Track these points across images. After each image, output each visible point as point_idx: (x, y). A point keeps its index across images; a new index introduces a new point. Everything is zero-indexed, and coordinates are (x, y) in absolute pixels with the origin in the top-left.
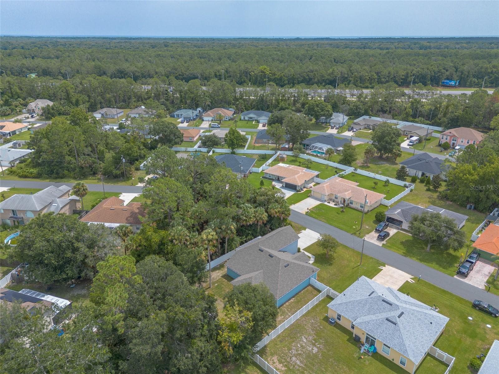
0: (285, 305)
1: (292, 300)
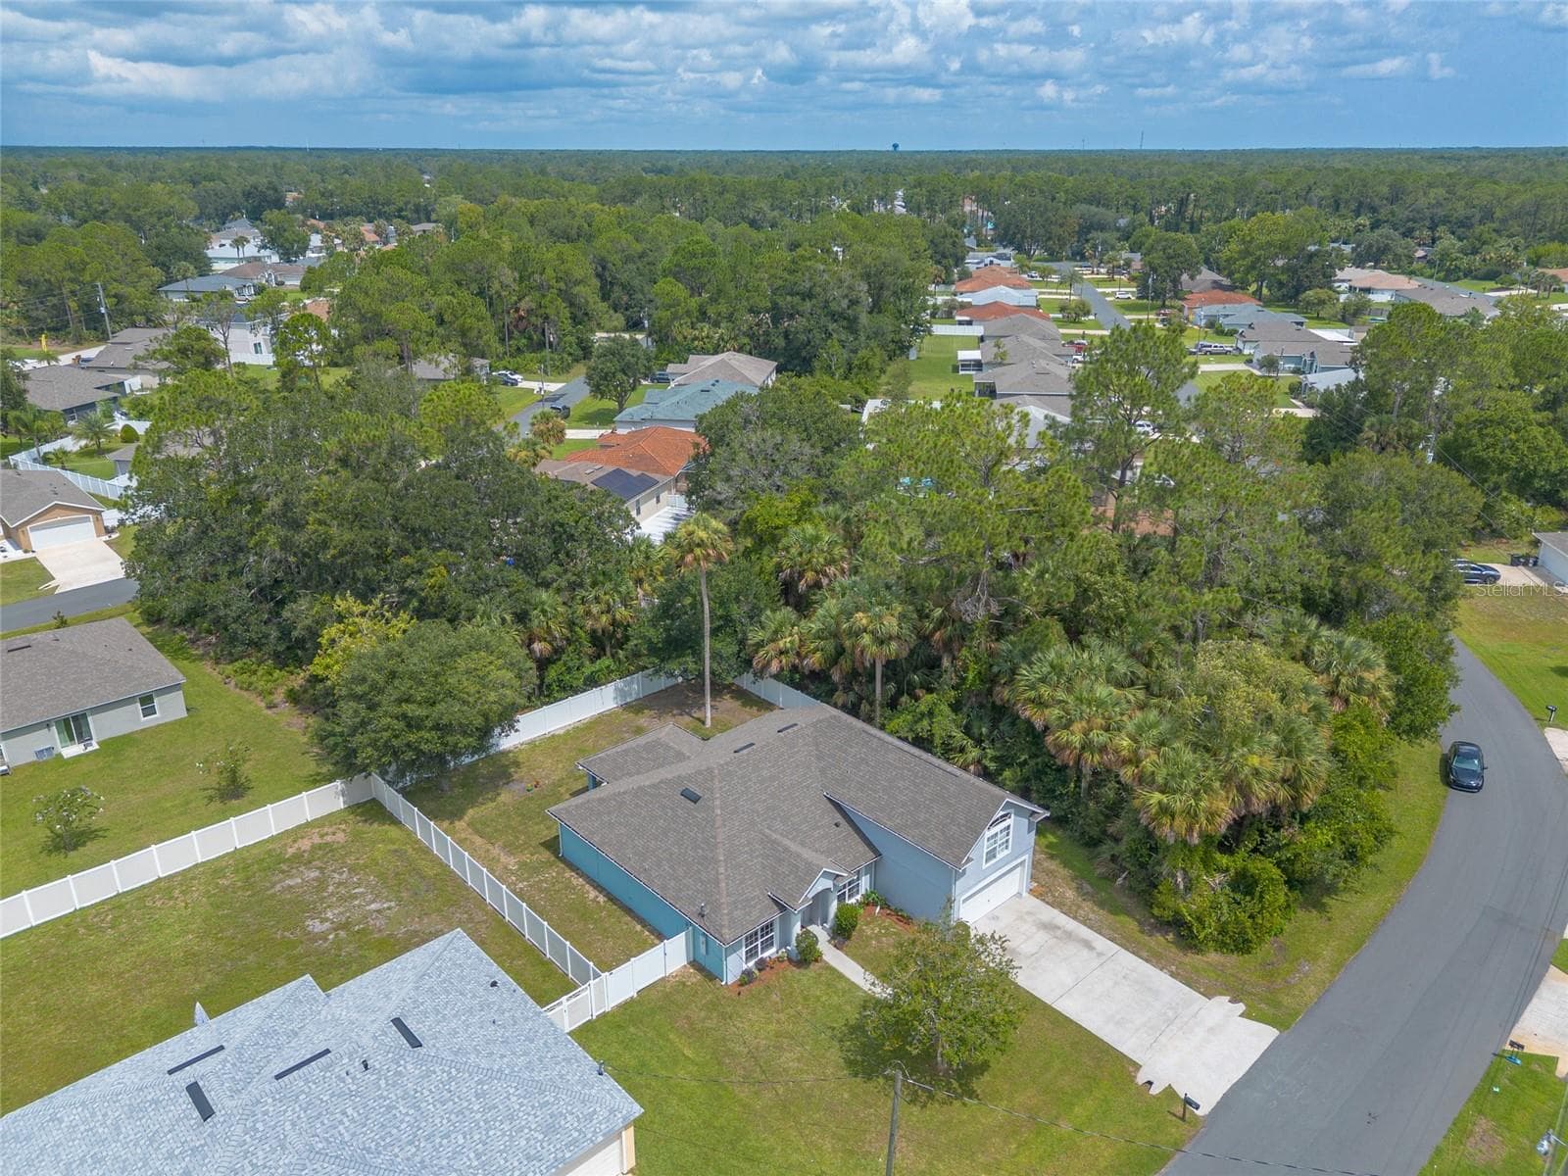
0: (568, 874)
1: (593, 894)
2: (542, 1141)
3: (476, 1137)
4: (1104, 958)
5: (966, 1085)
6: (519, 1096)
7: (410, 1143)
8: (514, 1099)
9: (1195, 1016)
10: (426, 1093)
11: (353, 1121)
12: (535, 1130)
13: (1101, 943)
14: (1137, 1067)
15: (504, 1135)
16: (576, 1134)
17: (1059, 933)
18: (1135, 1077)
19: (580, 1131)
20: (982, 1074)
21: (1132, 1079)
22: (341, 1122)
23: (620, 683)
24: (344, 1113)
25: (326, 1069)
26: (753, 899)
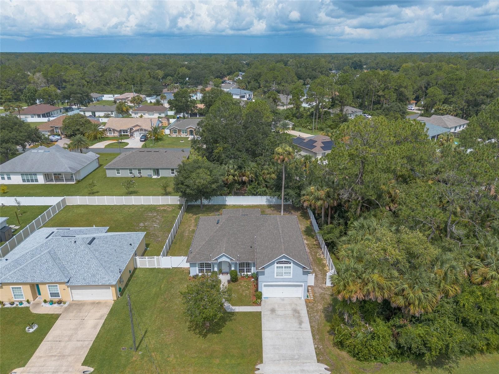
2: (89, 277)
3: (79, 268)
4: (300, 329)
5: (207, 333)
6: (95, 265)
7: (67, 262)
8: (94, 265)
9: (303, 363)
10: (80, 254)
11: (63, 251)
12: (91, 274)
13: (307, 325)
14: (261, 362)
15: (84, 271)
16: (97, 280)
17: (297, 314)
18: (257, 365)
19: (98, 280)
20: (215, 334)
21: (256, 365)
22: (61, 251)
23: (268, 197)
24: (63, 249)
25: (69, 239)
26: (205, 254)
